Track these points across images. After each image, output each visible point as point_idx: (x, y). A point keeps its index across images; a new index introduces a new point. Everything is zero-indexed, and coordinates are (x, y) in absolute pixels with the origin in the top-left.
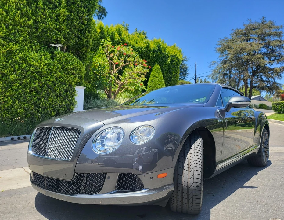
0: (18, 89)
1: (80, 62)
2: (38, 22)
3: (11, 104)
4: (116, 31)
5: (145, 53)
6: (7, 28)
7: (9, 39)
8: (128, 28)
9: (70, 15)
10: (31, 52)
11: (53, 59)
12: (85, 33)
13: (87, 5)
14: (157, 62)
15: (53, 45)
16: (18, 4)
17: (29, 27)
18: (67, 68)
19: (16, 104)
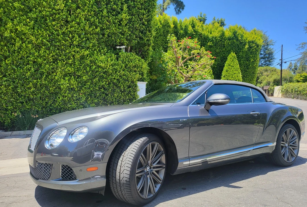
0: (90, 87)
1: (141, 60)
2: (104, 29)
3: (85, 100)
4: (190, 23)
5: (219, 42)
6: (79, 37)
7: (81, 47)
8: (206, 18)
9: (131, 18)
10: (100, 55)
11: (118, 60)
12: (146, 32)
13: (147, 7)
14: (232, 50)
15: (118, 47)
16: (87, 16)
17: (97, 34)
18: (130, 66)
19: (89, 100)
